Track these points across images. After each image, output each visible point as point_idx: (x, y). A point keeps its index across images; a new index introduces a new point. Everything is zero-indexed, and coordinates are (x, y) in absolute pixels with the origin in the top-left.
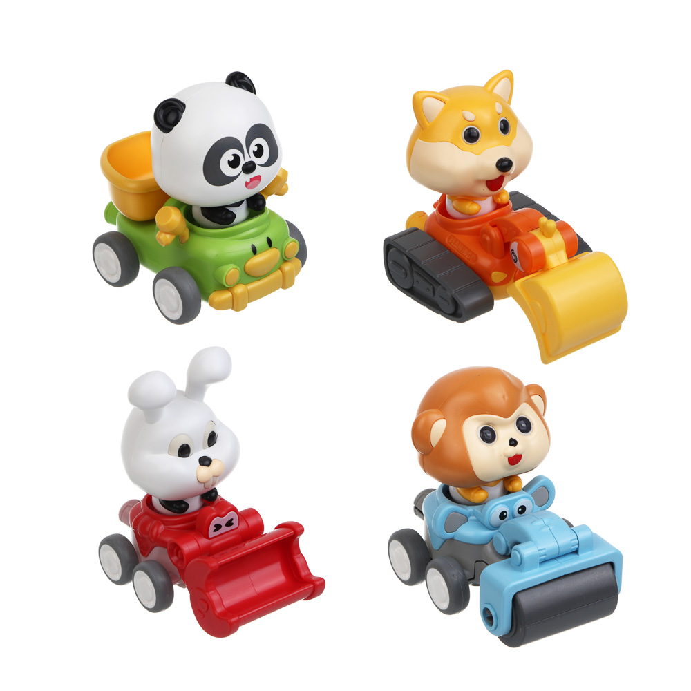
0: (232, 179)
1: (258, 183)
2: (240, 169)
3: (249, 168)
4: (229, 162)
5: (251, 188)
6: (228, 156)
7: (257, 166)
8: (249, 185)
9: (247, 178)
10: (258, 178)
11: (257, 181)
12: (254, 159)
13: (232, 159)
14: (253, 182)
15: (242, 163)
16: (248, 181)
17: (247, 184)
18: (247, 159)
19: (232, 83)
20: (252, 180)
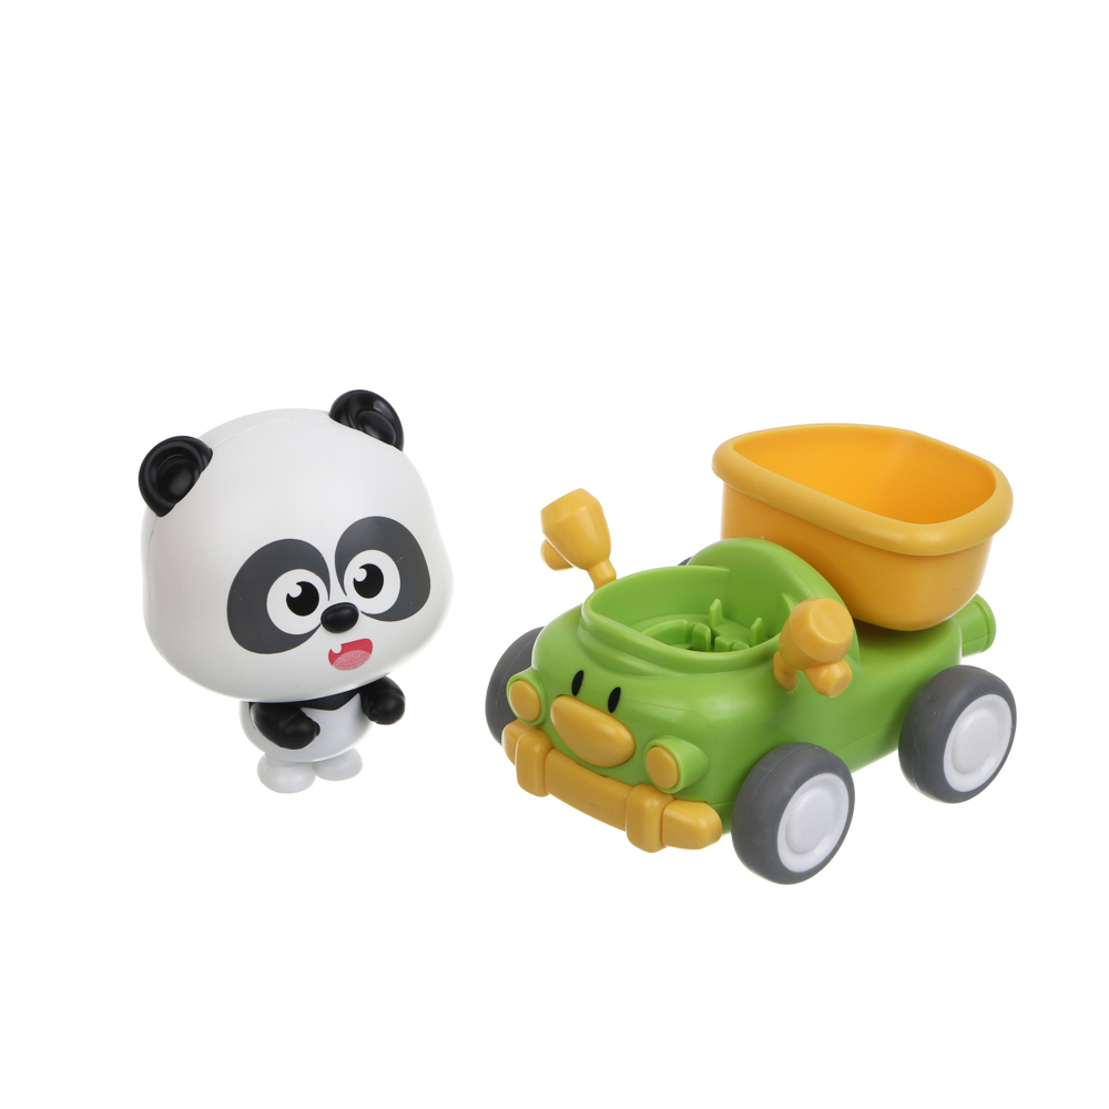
0: (294, 641)
1: (364, 659)
2: (315, 618)
3: (340, 619)
4: (289, 599)
5: (344, 667)
6: (288, 584)
7: (361, 616)
8: (341, 660)
9: (336, 641)
10: (365, 646)
11: (359, 653)
12: (353, 598)
13: (296, 592)
14: (351, 654)
15: (323, 605)
16: (337, 650)
17: (333, 657)
18: (337, 597)
19: (343, 419)
20: (346, 647)
